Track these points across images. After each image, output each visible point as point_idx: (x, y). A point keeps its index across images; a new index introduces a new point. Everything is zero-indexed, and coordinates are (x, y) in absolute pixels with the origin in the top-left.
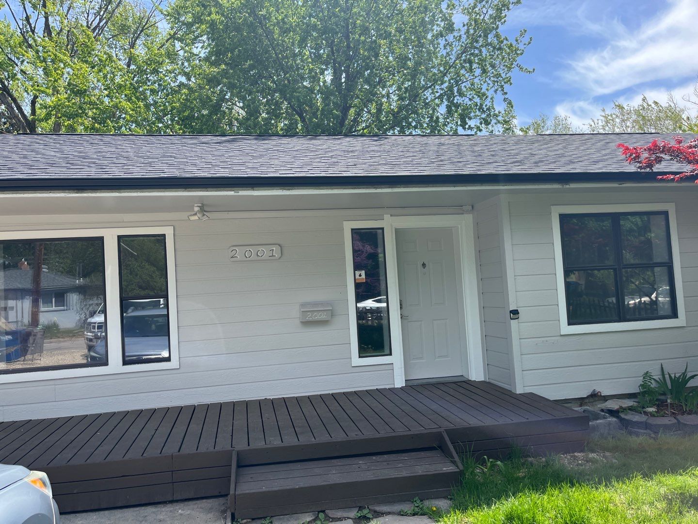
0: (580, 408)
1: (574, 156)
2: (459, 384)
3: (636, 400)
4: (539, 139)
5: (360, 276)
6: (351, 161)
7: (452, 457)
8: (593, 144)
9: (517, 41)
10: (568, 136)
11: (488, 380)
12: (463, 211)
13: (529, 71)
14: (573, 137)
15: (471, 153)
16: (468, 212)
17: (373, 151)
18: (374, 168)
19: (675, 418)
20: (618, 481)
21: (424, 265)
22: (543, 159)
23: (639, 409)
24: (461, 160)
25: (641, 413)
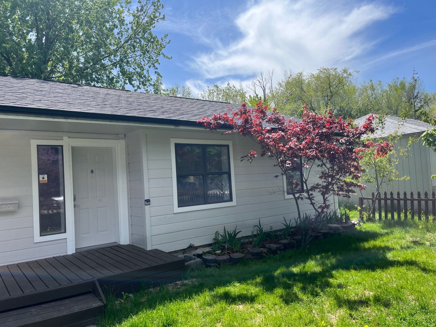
0: (182, 255)
1: (185, 111)
2: (112, 248)
3: (211, 247)
4: (169, 99)
5: (43, 178)
6: (38, 98)
7: (101, 297)
8: (196, 105)
9: (162, 39)
10: (185, 99)
11: (131, 244)
12: (119, 137)
13: (169, 58)
14: (187, 100)
15: (126, 102)
16: (122, 139)
17: (58, 92)
18: (55, 104)
19: (229, 255)
20: (196, 295)
21: (92, 171)
22: (168, 111)
23: (212, 252)
24: (117, 106)
25: (213, 254)
